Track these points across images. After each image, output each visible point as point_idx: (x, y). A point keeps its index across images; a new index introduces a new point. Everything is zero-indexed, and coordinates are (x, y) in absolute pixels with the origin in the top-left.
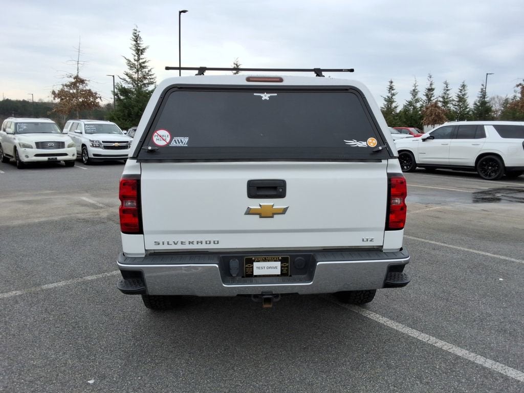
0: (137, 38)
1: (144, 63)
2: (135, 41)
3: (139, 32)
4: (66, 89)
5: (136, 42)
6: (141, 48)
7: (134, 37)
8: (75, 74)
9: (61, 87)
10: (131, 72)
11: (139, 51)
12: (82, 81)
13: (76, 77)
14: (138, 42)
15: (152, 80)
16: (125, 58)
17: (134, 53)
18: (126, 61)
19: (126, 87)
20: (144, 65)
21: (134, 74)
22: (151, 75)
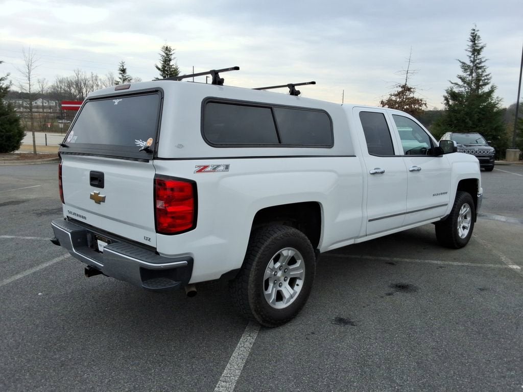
0: (474, 38)
1: (479, 63)
2: (472, 41)
3: (478, 31)
4: (394, 98)
5: (474, 42)
6: (479, 48)
7: (471, 38)
8: (403, 83)
9: (389, 96)
10: (464, 75)
11: (476, 51)
12: (409, 89)
13: (404, 87)
14: (476, 42)
15: (486, 81)
16: (460, 61)
17: (470, 54)
18: (461, 64)
19: (456, 92)
20: (480, 66)
21: (468, 76)
22: (486, 76)
